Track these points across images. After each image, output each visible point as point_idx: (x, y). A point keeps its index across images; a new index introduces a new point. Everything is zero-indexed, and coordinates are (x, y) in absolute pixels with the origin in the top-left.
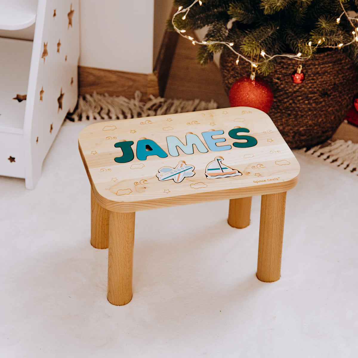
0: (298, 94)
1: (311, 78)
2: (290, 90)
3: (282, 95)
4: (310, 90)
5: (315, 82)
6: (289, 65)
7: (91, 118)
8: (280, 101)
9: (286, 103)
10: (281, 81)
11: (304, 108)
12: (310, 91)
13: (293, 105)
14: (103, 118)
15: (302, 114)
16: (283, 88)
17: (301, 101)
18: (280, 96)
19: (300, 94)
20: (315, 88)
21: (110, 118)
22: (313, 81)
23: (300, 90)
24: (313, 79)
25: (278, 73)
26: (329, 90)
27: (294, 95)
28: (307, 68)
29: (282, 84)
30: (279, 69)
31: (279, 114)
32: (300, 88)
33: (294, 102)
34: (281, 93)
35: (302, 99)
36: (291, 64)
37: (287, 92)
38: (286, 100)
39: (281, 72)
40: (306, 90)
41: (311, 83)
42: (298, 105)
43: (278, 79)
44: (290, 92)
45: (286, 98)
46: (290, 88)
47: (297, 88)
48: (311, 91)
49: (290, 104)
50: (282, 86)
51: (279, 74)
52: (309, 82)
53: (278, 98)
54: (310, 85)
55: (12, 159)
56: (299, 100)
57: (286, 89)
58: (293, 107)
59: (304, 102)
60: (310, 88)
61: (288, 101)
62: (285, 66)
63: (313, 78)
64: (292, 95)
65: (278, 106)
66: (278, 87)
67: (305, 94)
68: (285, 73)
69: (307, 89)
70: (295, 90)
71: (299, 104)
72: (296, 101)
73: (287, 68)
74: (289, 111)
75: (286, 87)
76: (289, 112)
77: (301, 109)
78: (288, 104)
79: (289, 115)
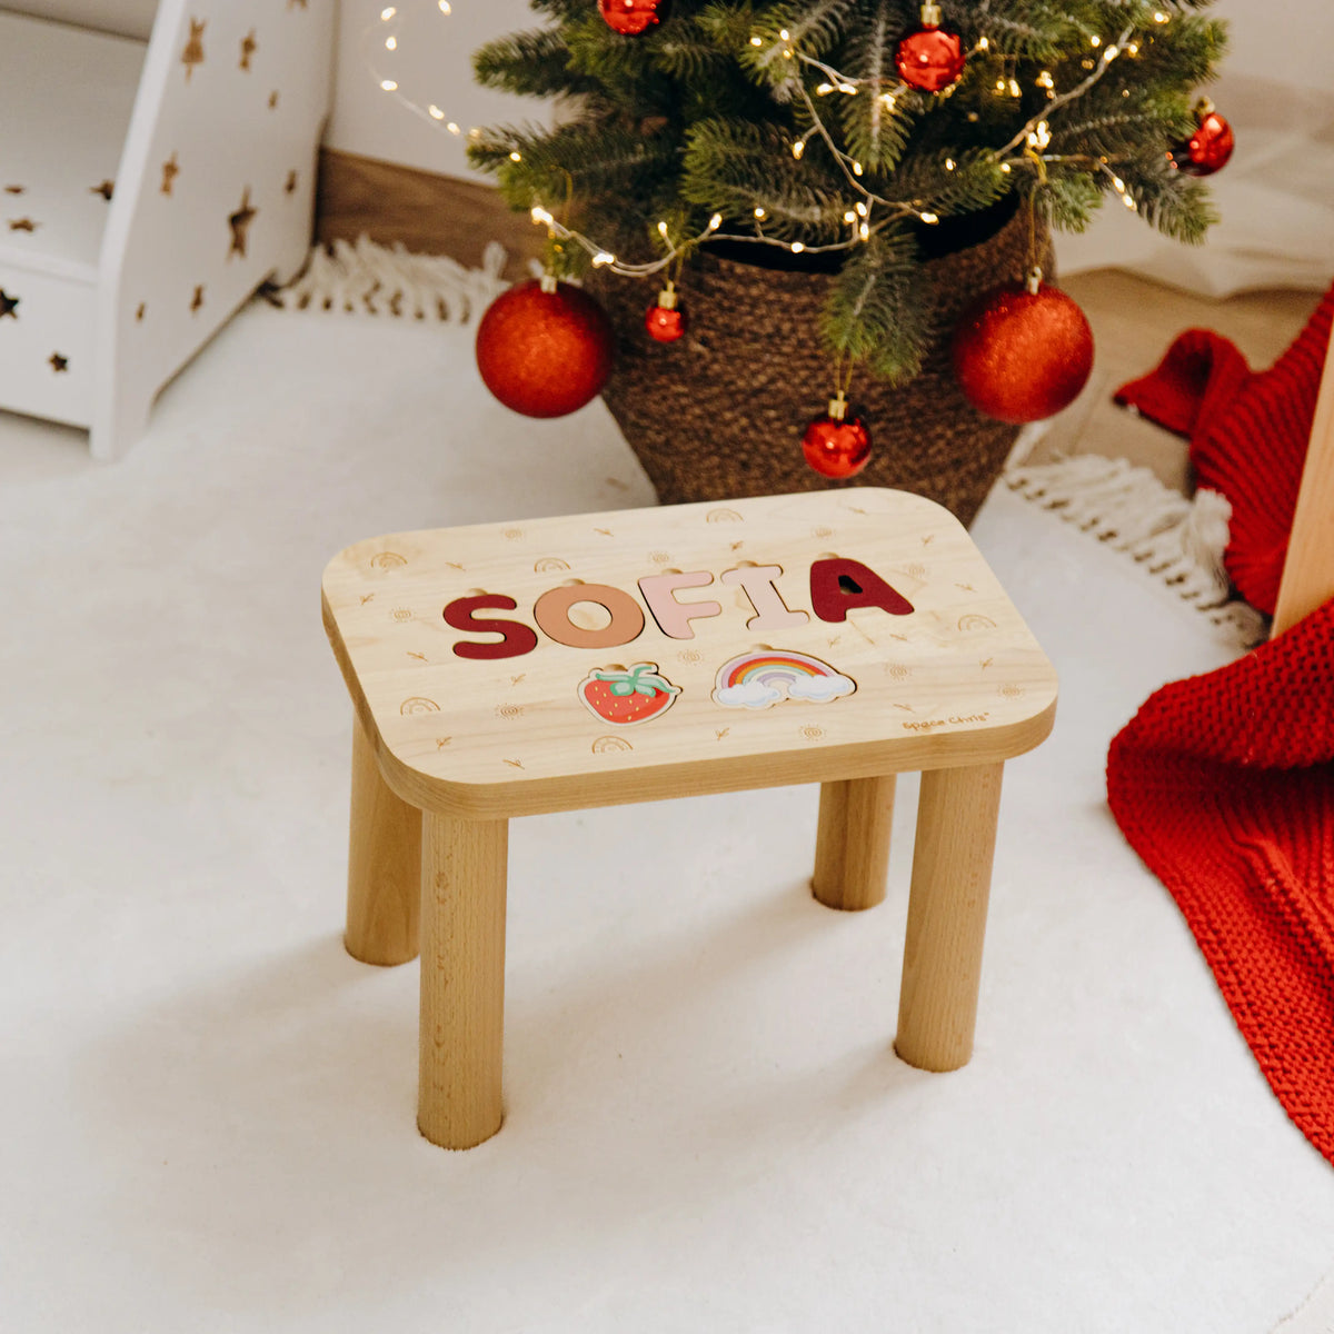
0: (765, 399)
1: (806, 352)
2: (741, 383)
3: (717, 397)
4: (805, 390)
5: (822, 368)
6: (740, 300)
7: (338, 305)
8: (712, 416)
9: (728, 424)
10: (713, 350)
11: (786, 450)
12: (803, 397)
13: (752, 434)
14: (373, 311)
15: (786, 468)
16: (719, 376)
17: (777, 425)
18: (710, 400)
19: (772, 401)
20: (820, 386)
21: (396, 312)
22: (813, 364)
23: (772, 387)
24: (814, 357)
25: (706, 323)
26: (874, 402)
27: (754, 401)
28: (795, 316)
29: (715, 360)
30: (709, 310)
31: (716, 460)
32: (772, 381)
33: (754, 426)
34: (716, 390)
35: (778, 419)
36: (747, 300)
37: (733, 388)
38: (728, 415)
39: (712, 320)
40: (789, 389)
41: (807, 368)
42: (768, 437)
43: (704, 342)
44: (740, 391)
45: (731, 409)
46: (741, 377)
47: (763, 378)
48: (809, 395)
49: (744, 430)
50: (716, 367)
51: (709, 328)
52: (799, 363)
53: (707, 406)
54: (803, 373)
55: (59, 363)
56: (768, 422)
57: (726, 378)
58: (751, 441)
59: (783, 430)
60: (804, 383)
61: (736, 420)
62: (726, 304)
63: (815, 352)
64: (746, 402)
65: (708, 432)
66: (705, 368)
67: (788, 401)
68: (727, 326)
69: (794, 386)
70: (756, 384)
71: (771, 432)
72: (759, 423)
73: (731, 309)
74: (742, 451)
75: (728, 373)
76: (743, 456)
77: (776, 450)
78: (735, 429)
79: (745, 465)
